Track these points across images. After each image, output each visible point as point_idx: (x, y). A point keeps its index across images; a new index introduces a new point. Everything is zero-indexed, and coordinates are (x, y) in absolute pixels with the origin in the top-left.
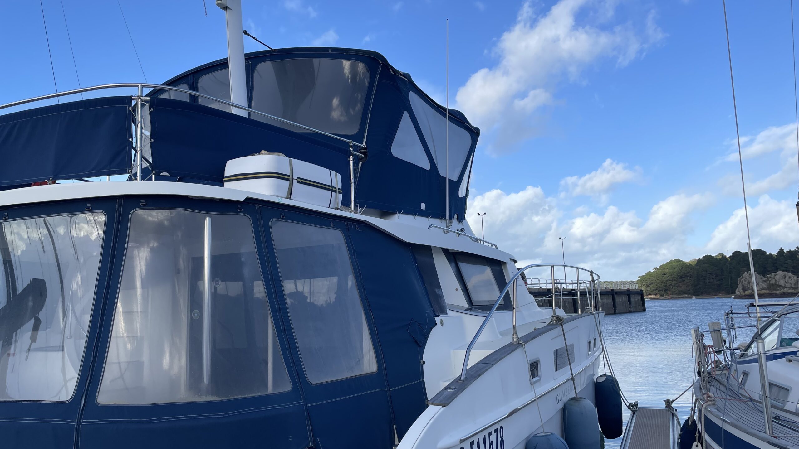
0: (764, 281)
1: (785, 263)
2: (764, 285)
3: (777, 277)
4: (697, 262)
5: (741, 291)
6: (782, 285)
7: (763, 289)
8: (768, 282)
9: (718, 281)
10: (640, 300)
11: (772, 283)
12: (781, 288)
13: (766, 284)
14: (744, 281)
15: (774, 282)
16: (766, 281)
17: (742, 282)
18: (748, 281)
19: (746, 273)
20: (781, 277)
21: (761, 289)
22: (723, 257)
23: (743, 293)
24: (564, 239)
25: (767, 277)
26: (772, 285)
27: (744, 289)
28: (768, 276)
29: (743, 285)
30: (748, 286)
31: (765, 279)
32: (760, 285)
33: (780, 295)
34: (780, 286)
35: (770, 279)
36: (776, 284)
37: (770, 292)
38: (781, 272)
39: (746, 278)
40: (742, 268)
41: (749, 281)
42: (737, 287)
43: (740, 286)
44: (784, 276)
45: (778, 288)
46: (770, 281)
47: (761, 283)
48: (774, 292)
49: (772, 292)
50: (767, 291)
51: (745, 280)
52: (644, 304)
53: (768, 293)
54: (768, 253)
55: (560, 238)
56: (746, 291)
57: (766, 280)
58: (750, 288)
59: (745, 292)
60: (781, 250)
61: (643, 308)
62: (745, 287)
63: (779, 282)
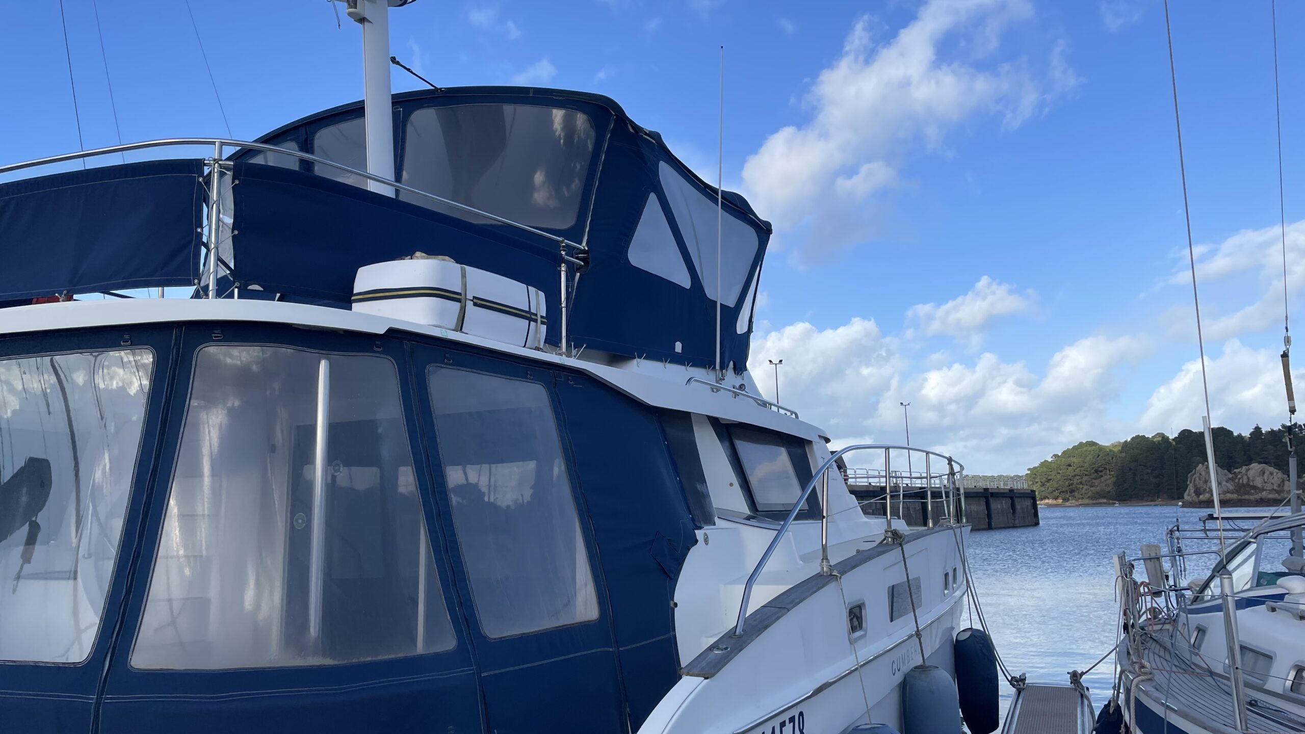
0: (1230, 479)
1: (1264, 451)
2: (1230, 486)
3: (1251, 473)
4: (1123, 447)
5: (1193, 494)
6: (1259, 486)
7: (1228, 492)
8: (1237, 481)
9: (1156, 477)
10: (1029, 508)
11: (1243, 483)
12: (1258, 491)
13: (1232, 483)
14: (1197, 479)
15: (1245, 481)
16: (1232, 479)
17: (1194, 481)
18: (1203, 479)
19: (1200, 465)
20: (1258, 474)
21: (1225, 492)
22: (1165, 439)
23: (1195, 498)
24: (909, 404)
25: (1235, 472)
26: (1243, 485)
27: (1198, 492)
28: (1237, 471)
29: (1195, 485)
30: (1205, 487)
31: (1231, 476)
32: (1223, 485)
33: (1256, 502)
34: (1254, 488)
35: (1239, 476)
36: (1248, 485)
37: (1240, 497)
38: (1257, 464)
39: (1200, 474)
40: (1194, 458)
41: (1205, 478)
42: (1187, 487)
43: (1191, 488)
44: (1262, 470)
45: (1252, 491)
46: (1239, 479)
47: (1224, 483)
48: (1246, 497)
49: (1243, 497)
50: (1235, 496)
51: (1199, 478)
52: (1036, 515)
53: (1235, 498)
54: (1235, 434)
55: (902, 404)
56: (1200, 494)
57: (1233, 477)
58: (1208, 490)
59: (1198, 497)
60: (1258, 429)
61: (1034, 520)
62: (1200, 488)
63: (1253, 481)
